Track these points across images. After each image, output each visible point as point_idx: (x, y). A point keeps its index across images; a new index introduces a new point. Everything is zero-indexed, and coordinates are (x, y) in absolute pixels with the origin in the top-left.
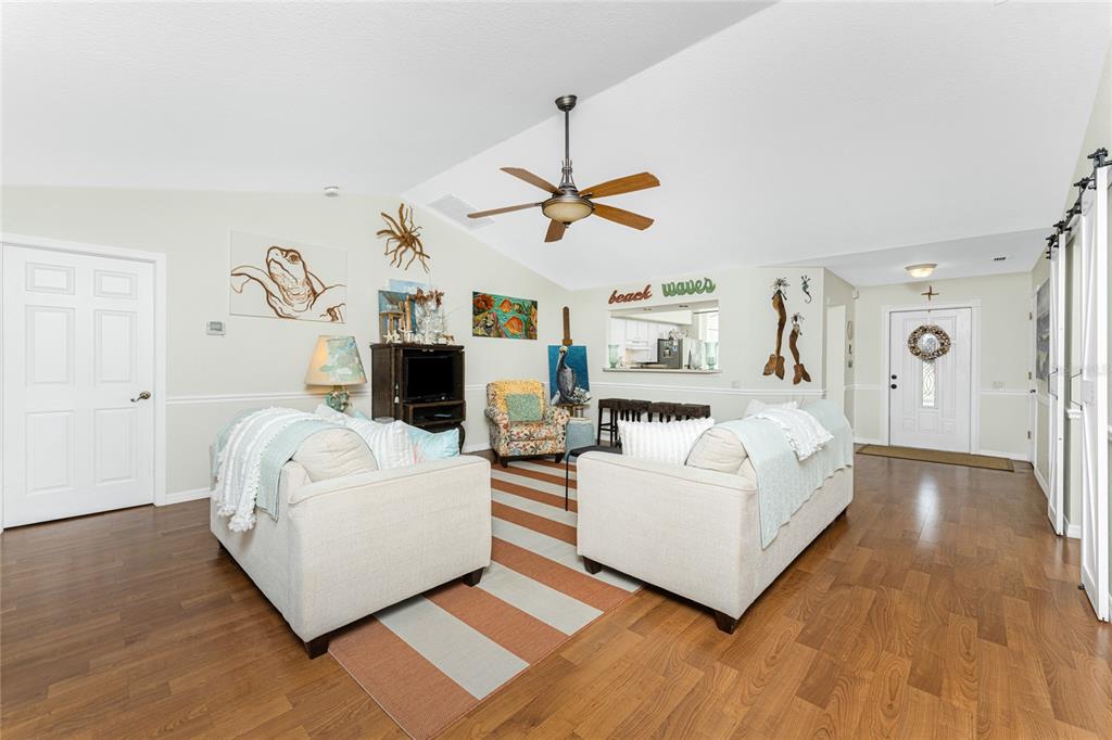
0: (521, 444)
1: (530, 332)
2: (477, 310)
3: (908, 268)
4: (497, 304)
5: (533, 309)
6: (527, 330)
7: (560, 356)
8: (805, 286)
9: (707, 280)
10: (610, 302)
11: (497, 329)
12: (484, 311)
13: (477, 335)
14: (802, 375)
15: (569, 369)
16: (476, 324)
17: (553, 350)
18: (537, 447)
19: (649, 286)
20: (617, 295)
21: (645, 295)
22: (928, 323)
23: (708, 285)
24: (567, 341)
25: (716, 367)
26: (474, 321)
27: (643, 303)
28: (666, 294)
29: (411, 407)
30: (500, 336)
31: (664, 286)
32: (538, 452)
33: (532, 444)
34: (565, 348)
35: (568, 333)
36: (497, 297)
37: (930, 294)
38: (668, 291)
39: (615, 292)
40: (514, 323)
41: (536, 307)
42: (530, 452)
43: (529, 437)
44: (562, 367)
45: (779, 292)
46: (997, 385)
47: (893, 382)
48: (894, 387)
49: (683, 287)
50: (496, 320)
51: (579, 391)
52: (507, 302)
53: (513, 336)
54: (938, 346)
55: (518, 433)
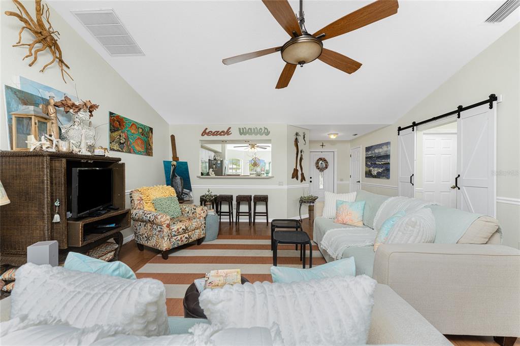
0: (179, 237)
1: (148, 151)
2: (113, 129)
3: (329, 134)
4: (127, 125)
5: (150, 134)
6: (147, 149)
7: (172, 168)
8: (304, 138)
9: (265, 128)
10: (202, 135)
11: (128, 146)
12: (118, 130)
13: (114, 150)
14: (303, 179)
15: (178, 177)
16: (112, 140)
17: (167, 164)
18: (190, 237)
19: (230, 128)
20: (207, 131)
21: (228, 133)
22: (323, 157)
23: (266, 131)
24: (175, 158)
25: (270, 175)
26: (111, 137)
27: (225, 138)
28: (241, 134)
29: (80, 224)
30: (130, 152)
31: (240, 129)
32: (191, 240)
33: (186, 235)
34: (175, 163)
35: (176, 152)
36: (128, 120)
37: (323, 146)
38: (242, 132)
39: (206, 129)
40: (139, 142)
41: (152, 132)
42: (185, 242)
43: (185, 231)
44: (174, 176)
45: (297, 139)
46: (342, 180)
47: (311, 180)
48: (311, 182)
49: (251, 130)
50: (127, 139)
51: (185, 191)
52: (134, 125)
53: (139, 153)
54: (324, 166)
55: (178, 230)
